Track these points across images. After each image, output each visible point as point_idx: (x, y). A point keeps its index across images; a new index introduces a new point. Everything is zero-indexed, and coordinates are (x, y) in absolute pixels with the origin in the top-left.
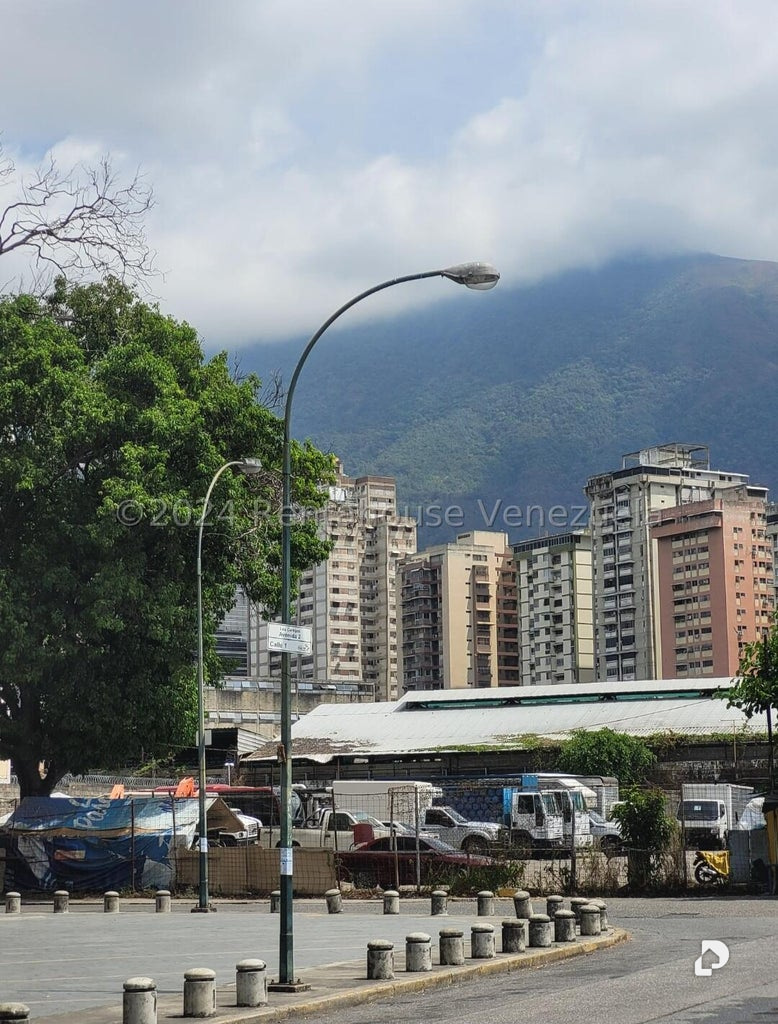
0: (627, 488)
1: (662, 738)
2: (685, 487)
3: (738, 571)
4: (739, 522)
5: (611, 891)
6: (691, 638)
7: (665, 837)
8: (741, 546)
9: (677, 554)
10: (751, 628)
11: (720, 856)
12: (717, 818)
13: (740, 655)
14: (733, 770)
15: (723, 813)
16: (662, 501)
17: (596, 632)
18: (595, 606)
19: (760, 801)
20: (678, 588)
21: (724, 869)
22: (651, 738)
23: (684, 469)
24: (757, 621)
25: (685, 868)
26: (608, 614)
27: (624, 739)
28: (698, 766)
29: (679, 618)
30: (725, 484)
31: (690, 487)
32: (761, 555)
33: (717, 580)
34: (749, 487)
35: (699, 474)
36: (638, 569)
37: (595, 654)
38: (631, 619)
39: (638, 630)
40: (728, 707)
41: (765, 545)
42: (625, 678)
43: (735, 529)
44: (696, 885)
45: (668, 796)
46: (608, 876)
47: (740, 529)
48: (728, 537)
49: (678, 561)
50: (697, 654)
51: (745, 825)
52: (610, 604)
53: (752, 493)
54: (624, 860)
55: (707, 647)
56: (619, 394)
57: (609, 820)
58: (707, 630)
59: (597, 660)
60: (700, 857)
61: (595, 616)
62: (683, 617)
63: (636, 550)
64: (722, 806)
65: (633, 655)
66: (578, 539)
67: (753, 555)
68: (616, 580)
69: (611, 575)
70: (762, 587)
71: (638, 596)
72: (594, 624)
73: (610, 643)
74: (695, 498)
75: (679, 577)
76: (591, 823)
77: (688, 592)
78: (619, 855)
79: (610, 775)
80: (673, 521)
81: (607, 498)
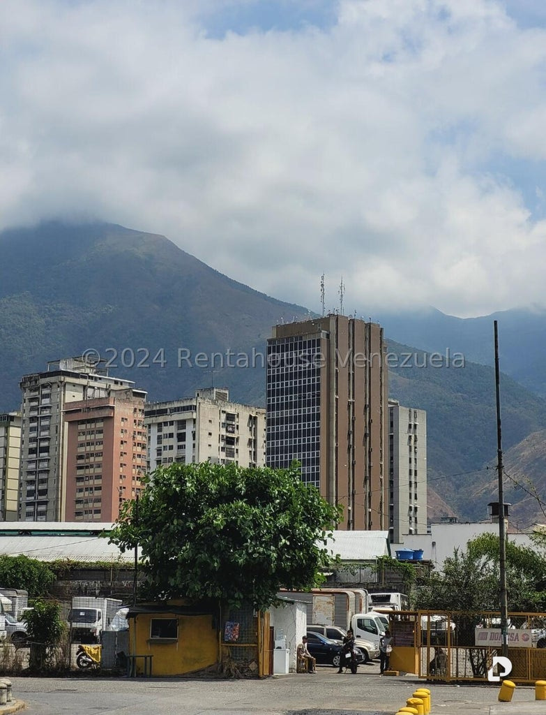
0: (49, 385)
1: (61, 563)
2: (90, 387)
3: (122, 448)
4: (126, 414)
5: (17, 672)
6: (87, 494)
7: (58, 635)
8: (126, 431)
9: (81, 434)
10: (129, 489)
11: (95, 649)
12: (95, 622)
13: (119, 507)
14: (109, 588)
15: (99, 618)
16: (73, 396)
17: (20, 485)
18: (21, 467)
19: (125, 611)
20: (80, 457)
21: (97, 658)
22: (54, 563)
23: (90, 375)
24: (133, 483)
25: (70, 657)
26: (30, 473)
27: (35, 563)
28: (85, 584)
29: (79, 479)
30: (118, 387)
31: (93, 388)
32: (139, 438)
33: (107, 454)
34: (134, 390)
35: (100, 379)
36: (53, 443)
37: (19, 501)
38: (46, 477)
39: (51, 485)
40: (109, 543)
41: (142, 431)
42: (39, 519)
43: (123, 419)
44: (76, 669)
45: (62, 605)
46: (15, 661)
47: (126, 419)
48: (118, 424)
49: (82, 438)
50: (90, 505)
51: (114, 627)
52: (32, 466)
53: (136, 394)
54: (28, 650)
55: (98, 500)
56: (49, 319)
57: (19, 621)
58: (99, 488)
59: (20, 505)
60: (81, 649)
61: (21, 474)
62: (83, 478)
63: (53, 429)
64: (99, 613)
65: (45, 503)
66: (12, 418)
67: (134, 438)
68: (37, 449)
69: (34, 445)
70: (138, 461)
71: (52, 462)
72: (20, 480)
73: (30, 493)
74: (96, 396)
75: (82, 450)
76: (6, 623)
77: (87, 460)
78: (25, 647)
79: (23, 589)
80: (80, 410)
81: (35, 391)
